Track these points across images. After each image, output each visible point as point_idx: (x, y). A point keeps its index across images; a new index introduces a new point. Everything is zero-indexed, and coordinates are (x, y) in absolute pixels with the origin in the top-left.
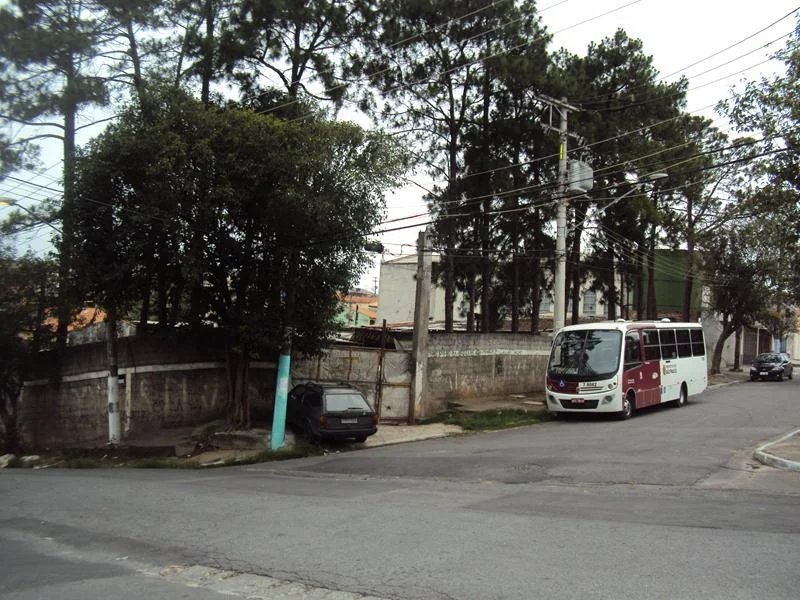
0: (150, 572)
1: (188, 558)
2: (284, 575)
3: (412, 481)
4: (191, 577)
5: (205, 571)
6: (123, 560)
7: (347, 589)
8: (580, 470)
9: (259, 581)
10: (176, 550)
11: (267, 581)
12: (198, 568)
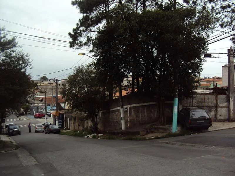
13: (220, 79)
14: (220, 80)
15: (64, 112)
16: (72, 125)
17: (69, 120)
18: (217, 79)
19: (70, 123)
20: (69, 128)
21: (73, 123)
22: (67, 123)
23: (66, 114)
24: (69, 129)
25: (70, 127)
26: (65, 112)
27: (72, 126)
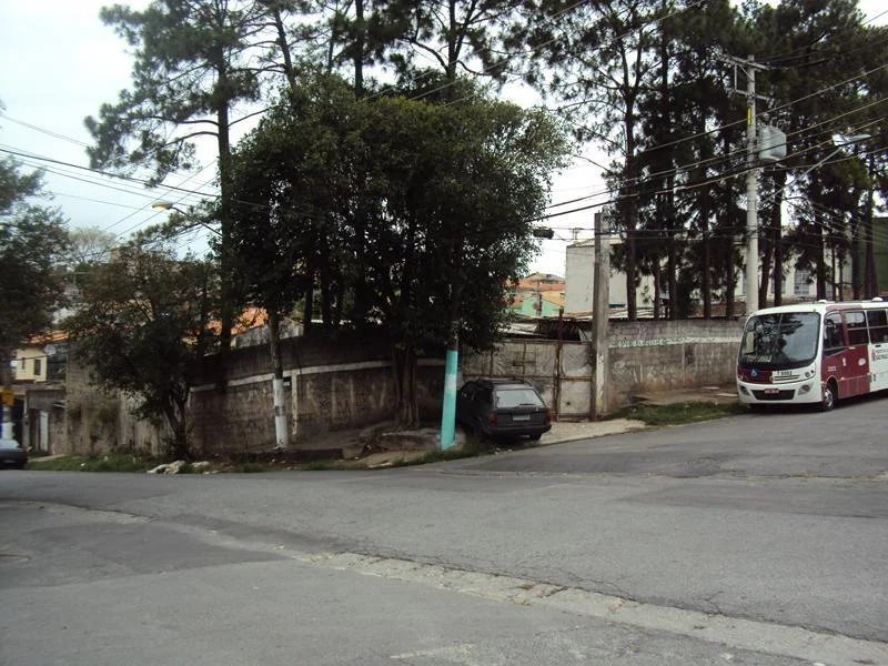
0: (304, 559)
1: (339, 546)
2: (426, 560)
3: (578, 476)
4: (340, 562)
5: (354, 558)
6: (281, 549)
7: (482, 570)
8: (754, 462)
9: (401, 565)
10: (329, 540)
11: (409, 565)
12: (347, 555)
13: (551, 282)
14: (554, 285)
15: (23, 393)
16: (64, 437)
17: (49, 422)
18: (543, 281)
19: (53, 430)
20: (45, 448)
21: (65, 430)
22: (40, 430)
23: (32, 399)
24: (47, 454)
25: (53, 446)
26: (28, 392)
27: (59, 440)
